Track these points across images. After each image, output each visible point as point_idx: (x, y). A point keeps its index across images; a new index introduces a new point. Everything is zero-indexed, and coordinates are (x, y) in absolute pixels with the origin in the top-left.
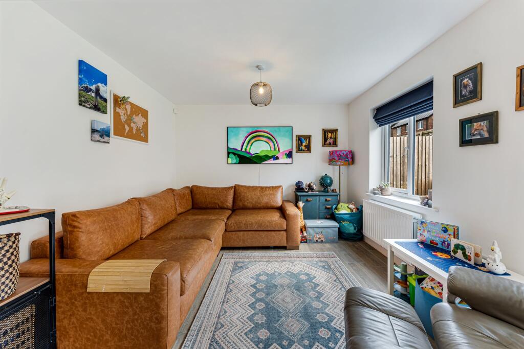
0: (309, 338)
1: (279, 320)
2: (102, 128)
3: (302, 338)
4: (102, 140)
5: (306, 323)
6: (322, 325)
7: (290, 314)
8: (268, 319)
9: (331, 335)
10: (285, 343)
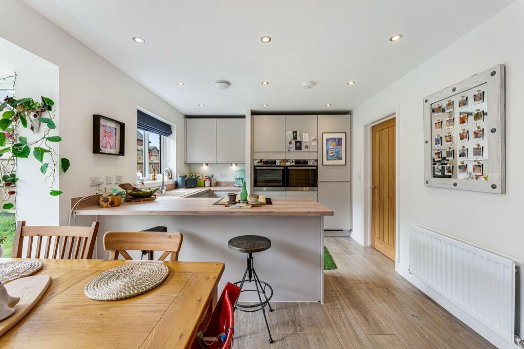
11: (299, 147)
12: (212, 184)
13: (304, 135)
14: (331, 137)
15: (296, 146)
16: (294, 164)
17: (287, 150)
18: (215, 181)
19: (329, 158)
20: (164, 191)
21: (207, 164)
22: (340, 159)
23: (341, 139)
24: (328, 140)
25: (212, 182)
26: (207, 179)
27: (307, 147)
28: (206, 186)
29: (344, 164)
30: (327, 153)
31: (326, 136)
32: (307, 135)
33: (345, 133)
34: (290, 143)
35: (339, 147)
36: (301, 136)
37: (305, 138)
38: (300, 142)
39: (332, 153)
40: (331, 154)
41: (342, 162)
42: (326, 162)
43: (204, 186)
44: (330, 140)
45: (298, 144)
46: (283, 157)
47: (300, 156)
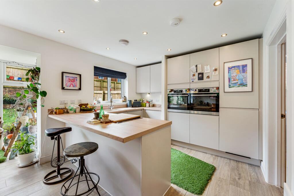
11: (201, 77)
12: (150, 106)
13: (205, 67)
14: (233, 66)
15: (199, 77)
16: (197, 92)
17: (191, 81)
18: (152, 104)
19: (232, 85)
20: (111, 108)
21: (149, 93)
22: (246, 85)
23: (246, 66)
24: (229, 68)
25: (150, 105)
26: (147, 102)
27: (208, 77)
28: (147, 106)
29: (251, 91)
30: (229, 81)
31: (227, 65)
32: (209, 66)
33: (252, 59)
34: (194, 75)
35: (243, 74)
36: (202, 68)
37: (207, 70)
38: (202, 74)
39: (234, 80)
40: (233, 82)
41: (249, 88)
42: (227, 89)
43: (146, 107)
44: (233, 68)
45: (200, 75)
46: (188, 87)
47: (202, 85)
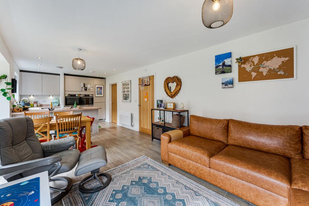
0: (125, 190)
1: (144, 189)
2: (226, 81)
3: (128, 188)
4: (227, 87)
5: (131, 196)
6: (122, 200)
7: (141, 196)
8: (150, 187)
9: (115, 197)
10: (134, 183)
11: (86, 89)
12: (38, 106)
13: (88, 85)
14: (98, 86)
16: (84, 96)
17: (81, 91)
18: (40, 104)
21: (33, 96)
23: (102, 87)
24: (97, 88)
26: (35, 103)
27: (89, 90)
28: (34, 107)
31: (96, 86)
33: (103, 85)
34: (82, 88)
35: (101, 90)
36: (87, 86)
37: (88, 86)
38: (87, 88)
40: (98, 93)
41: (102, 95)
42: (96, 95)
46: (79, 93)
47: (86, 93)
